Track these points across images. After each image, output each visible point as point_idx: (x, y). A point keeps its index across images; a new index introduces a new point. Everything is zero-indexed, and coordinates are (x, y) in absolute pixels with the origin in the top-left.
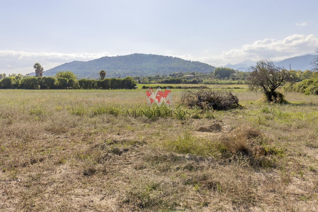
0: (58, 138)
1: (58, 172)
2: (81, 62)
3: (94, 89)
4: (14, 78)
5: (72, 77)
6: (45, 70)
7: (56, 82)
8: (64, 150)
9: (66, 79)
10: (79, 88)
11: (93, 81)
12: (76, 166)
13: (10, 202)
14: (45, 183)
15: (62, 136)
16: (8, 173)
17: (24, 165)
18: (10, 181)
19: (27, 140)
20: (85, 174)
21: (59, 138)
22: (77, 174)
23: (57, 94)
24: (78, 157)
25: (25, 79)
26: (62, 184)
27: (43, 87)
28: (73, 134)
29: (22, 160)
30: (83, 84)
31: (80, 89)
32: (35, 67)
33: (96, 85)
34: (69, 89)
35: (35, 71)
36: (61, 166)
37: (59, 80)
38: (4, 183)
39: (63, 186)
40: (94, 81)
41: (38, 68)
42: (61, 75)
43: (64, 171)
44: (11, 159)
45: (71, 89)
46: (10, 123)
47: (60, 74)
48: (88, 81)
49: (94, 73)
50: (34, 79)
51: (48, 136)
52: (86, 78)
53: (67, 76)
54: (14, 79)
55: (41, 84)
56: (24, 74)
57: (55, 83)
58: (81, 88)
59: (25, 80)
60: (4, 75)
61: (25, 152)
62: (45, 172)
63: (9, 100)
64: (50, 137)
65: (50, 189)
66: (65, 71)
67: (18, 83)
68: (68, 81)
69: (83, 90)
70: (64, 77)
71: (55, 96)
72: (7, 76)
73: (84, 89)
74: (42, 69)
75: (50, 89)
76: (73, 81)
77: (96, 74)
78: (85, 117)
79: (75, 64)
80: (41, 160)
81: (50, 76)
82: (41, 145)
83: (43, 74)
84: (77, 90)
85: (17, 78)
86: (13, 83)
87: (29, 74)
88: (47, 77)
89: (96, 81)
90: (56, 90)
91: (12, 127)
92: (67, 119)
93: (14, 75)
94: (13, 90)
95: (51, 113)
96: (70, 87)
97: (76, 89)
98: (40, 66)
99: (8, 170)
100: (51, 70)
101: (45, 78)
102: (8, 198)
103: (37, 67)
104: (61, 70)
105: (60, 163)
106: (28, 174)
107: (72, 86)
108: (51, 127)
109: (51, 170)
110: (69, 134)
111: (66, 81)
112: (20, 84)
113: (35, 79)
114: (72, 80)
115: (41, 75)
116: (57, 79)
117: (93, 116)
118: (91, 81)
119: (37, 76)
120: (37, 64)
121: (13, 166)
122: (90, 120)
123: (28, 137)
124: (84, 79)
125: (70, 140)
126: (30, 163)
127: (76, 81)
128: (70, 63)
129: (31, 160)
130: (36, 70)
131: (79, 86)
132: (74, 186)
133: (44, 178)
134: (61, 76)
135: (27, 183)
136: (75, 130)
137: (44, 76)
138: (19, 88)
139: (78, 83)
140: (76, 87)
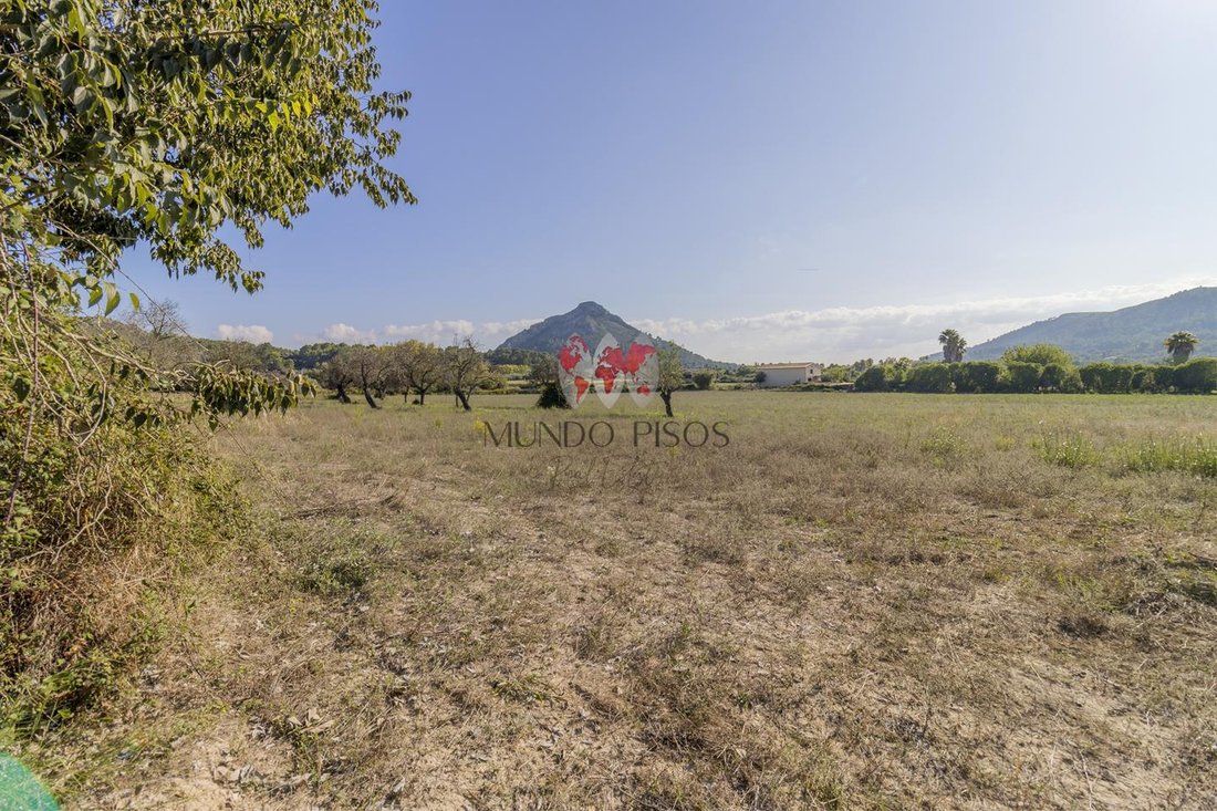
0: (990, 517)
1: (978, 598)
2: (1093, 314)
3: (1142, 392)
4: (891, 366)
5: (1058, 360)
6: (970, 344)
7: (1004, 374)
8: (1003, 548)
9: (1033, 365)
10: (1081, 391)
11: (1138, 368)
12: (1038, 598)
13: (855, 626)
14: (940, 613)
15: (1006, 515)
16: (857, 568)
17: (894, 561)
18: (860, 584)
19: (907, 507)
20: (1065, 627)
21: (993, 516)
22: (1038, 619)
23: (1006, 405)
24: (1049, 577)
25: (917, 368)
26: (986, 631)
27: (962, 389)
28: (1041, 516)
29: (891, 548)
30: (1098, 378)
31: (1084, 393)
32: (942, 339)
33: (1149, 379)
34: (1046, 392)
35: (942, 350)
36: (991, 587)
37: (1010, 368)
38: (847, 584)
39: (987, 636)
40: (1141, 368)
41: (951, 341)
42: (1019, 356)
43: (996, 602)
44: (866, 540)
45: (1052, 392)
46: (872, 466)
47: (1015, 354)
48: (1116, 371)
49: (1144, 346)
50: (938, 369)
51: (962, 507)
52: (1109, 362)
53: (1039, 358)
54: (890, 371)
55: (958, 379)
56: (916, 358)
57: (999, 377)
58: (1088, 389)
59: (917, 371)
60: (870, 361)
61: (900, 532)
62: (943, 590)
63: (876, 415)
64: (970, 511)
65: (948, 629)
66: (1029, 346)
67: (899, 378)
68: (1041, 369)
69: (1097, 397)
70: (1029, 360)
71: (998, 411)
72: (876, 363)
73: (1100, 393)
74: (963, 343)
75: (984, 392)
76: (1061, 371)
77: (1152, 347)
78: (1091, 476)
79: (1071, 321)
80: (937, 560)
81: (984, 361)
82: (941, 526)
83: (963, 355)
84: (1074, 396)
85: (898, 366)
86: (889, 378)
87: (927, 358)
88: (976, 361)
89: (1150, 369)
90: (1000, 396)
91: (876, 474)
92: (1026, 473)
93: (891, 362)
94: (887, 394)
95: (979, 454)
96: (1049, 388)
97: (1071, 392)
98: (957, 337)
99: (858, 561)
100: (988, 343)
101: (968, 365)
102: (851, 617)
103: (949, 340)
104: (1019, 343)
105: (989, 578)
106: (901, 581)
107: (1056, 383)
108: (972, 488)
109: (961, 588)
110: (1027, 514)
111: (1035, 371)
112: (904, 380)
113: (942, 368)
114: (1055, 368)
115: (959, 357)
116: (1005, 368)
117: (1123, 474)
118: (1129, 368)
119: (948, 360)
120: (948, 333)
121: (871, 557)
122: (1107, 483)
123: (909, 500)
124: (1098, 363)
125: (1026, 529)
126: (907, 558)
127: (1070, 369)
128: (1050, 322)
129: (912, 553)
130: (944, 348)
131: (1081, 384)
132: (1021, 646)
133: (938, 601)
134: (1020, 358)
135: (896, 599)
136: (1050, 506)
137: (966, 360)
138: (901, 390)
139: (1078, 376)
140: (1069, 388)
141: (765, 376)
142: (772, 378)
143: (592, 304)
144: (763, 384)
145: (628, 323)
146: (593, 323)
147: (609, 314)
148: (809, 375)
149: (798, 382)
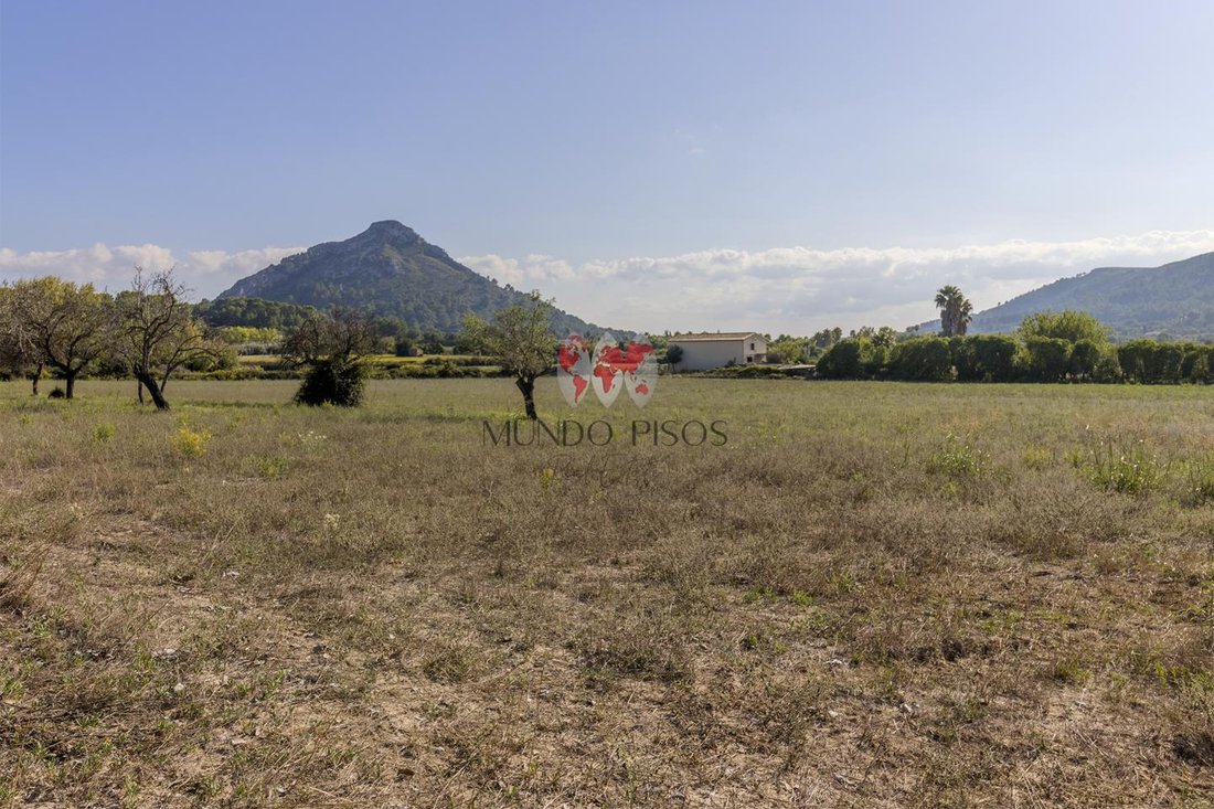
0: (1040, 574)
1: (1054, 711)
2: (1132, 270)
3: (1194, 382)
4: (867, 341)
5: (1090, 335)
6: (975, 311)
7: (1022, 354)
8: (1072, 626)
9: (1060, 341)
10: (1120, 380)
11: (1189, 348)
12: (1134, 705)
13: (885, 780)
14: (1007, 742)
15: (1060, 571)
16: (867, 673)
17: (921, 658)
18: (878, 702)
19: (925, 564)
20: (1182, 752)
21: (1045, 573)
22: (1143, 741)
23: (1025, 400)
24: (1140, 667)
25: (905, 343)
26: (1077, 769)
27: (969, 375)
28: (1107, 569)
29: (914, 637)
30: (1141, 362)
31: (1123, 383)
32: (940, 300)
33: (1202, 364)
34: (1075, 381)
35: (939, 317)
36: (1067, 693)
37: (1030, 346)
38: (858, 704)
39: (1082, 778)
40: (1192, 349)
41: (952, 303)
42: (1042, 328)
43: (1078, 716)
44: (872, 627)
45: (1084, 381)
46: (861, 498)
47: (1036, 323)
48: (1163, 351)
49: (1193, 316)
50: (934, 346)
51: (1001, 561)
52: (1152, 337)
53: (1068, 331)
54: (867, 347)
55: (960, 361)
56: (901, 329)
57: (1016, 359)
58: (1128, 378)
59: (905, 349)
60: (837, 331)
61: (922, 609)
62: (1001, 702)
63: (851, 416)
64: (1011, 566)
65: (1025, 773)
66: (1055, 312)
67: (879, 358)
68: (1070, 348)
69: (1140, 388)
70: (1054, 334)
71: (1018, 409)
72: (845, 335)
73: (1143, 384)
74: (967, 307)
75: (995, 380)
76: (1095, 351)
77: (1202, 319)
78: (1161, 507)
79: (1104, 279)
80: (986, 651)
81: (995, 333)
82: (977, 592)
83: (967, 324)
84: (1111, 387)
85: (878, 340)
86: (865, 358)
87: (917, 328)
88: (985, 334)
89: (1203, 351)
90: (1017, 388)
91: (872, 513)
92: (1077, 505)
93: (867, 333)
94: (862, 382)
95: (1006, 477)
96: (1079, 376)
97: (1107, 382)
98: (960, 298)
99: (868, 661)
100: (999, 307)
101: (975, 341)
102: (878, 764)
103: (949, 302)
104: (1041, 308)
105: (1060, 677)
106: (937, 692)
107: (1088, 368)
108: (1011, 530)
109: (1026, 697)
110: (1089, 569)
111: (1061, 350)
112: (886, 362)
113: (940, 344)
114: (1087, 346)
115: (962, 328)
116: (1023, 344)
117: (1196, 503)
118: (1178, 348)
119: (947, 333)
120: (948, 291)
121: (883, 653)
122: (1182, 515)
123: (927, 553)
124: (1141, 340)
125: (1093, 592)
126: (939, 650)
127: (1106, 349)
128: (1078, 279)
129: (945, 641)
130: (943, 313)
131: (1120, 371)
132: (1131, 791)
133: (999, 722)
134: (1042, 331)
135: (937, 724)
136: (1116, 552)
137: (972, 331)
138: (882, 377)
139: (1116, 358)
140: (1104, 376)
141: (681, 353)
142: (693, 356)
143: (394, 224)
144: (678, 366)
145: (458, 260)
146: (396, 259)
147: (424, 243)
148: (748, 352)
149: (731, 364)
